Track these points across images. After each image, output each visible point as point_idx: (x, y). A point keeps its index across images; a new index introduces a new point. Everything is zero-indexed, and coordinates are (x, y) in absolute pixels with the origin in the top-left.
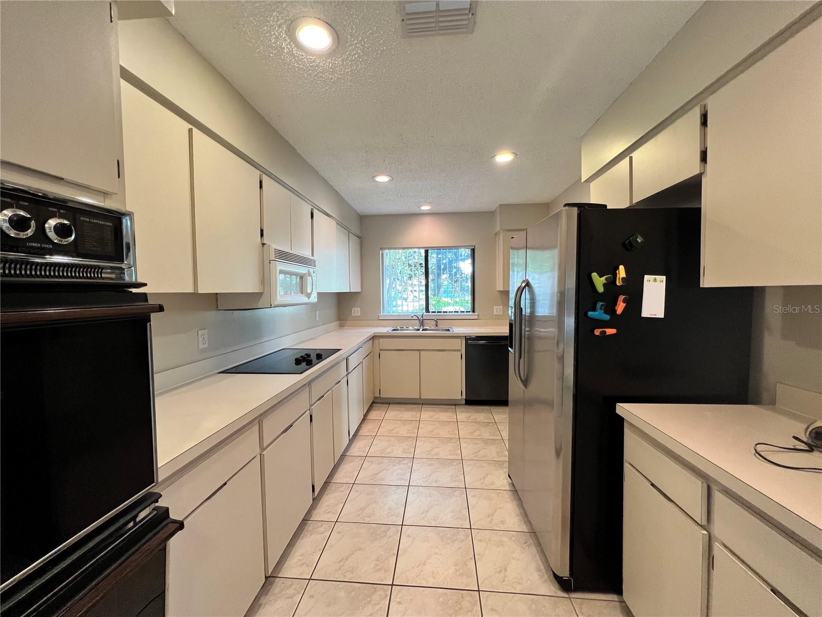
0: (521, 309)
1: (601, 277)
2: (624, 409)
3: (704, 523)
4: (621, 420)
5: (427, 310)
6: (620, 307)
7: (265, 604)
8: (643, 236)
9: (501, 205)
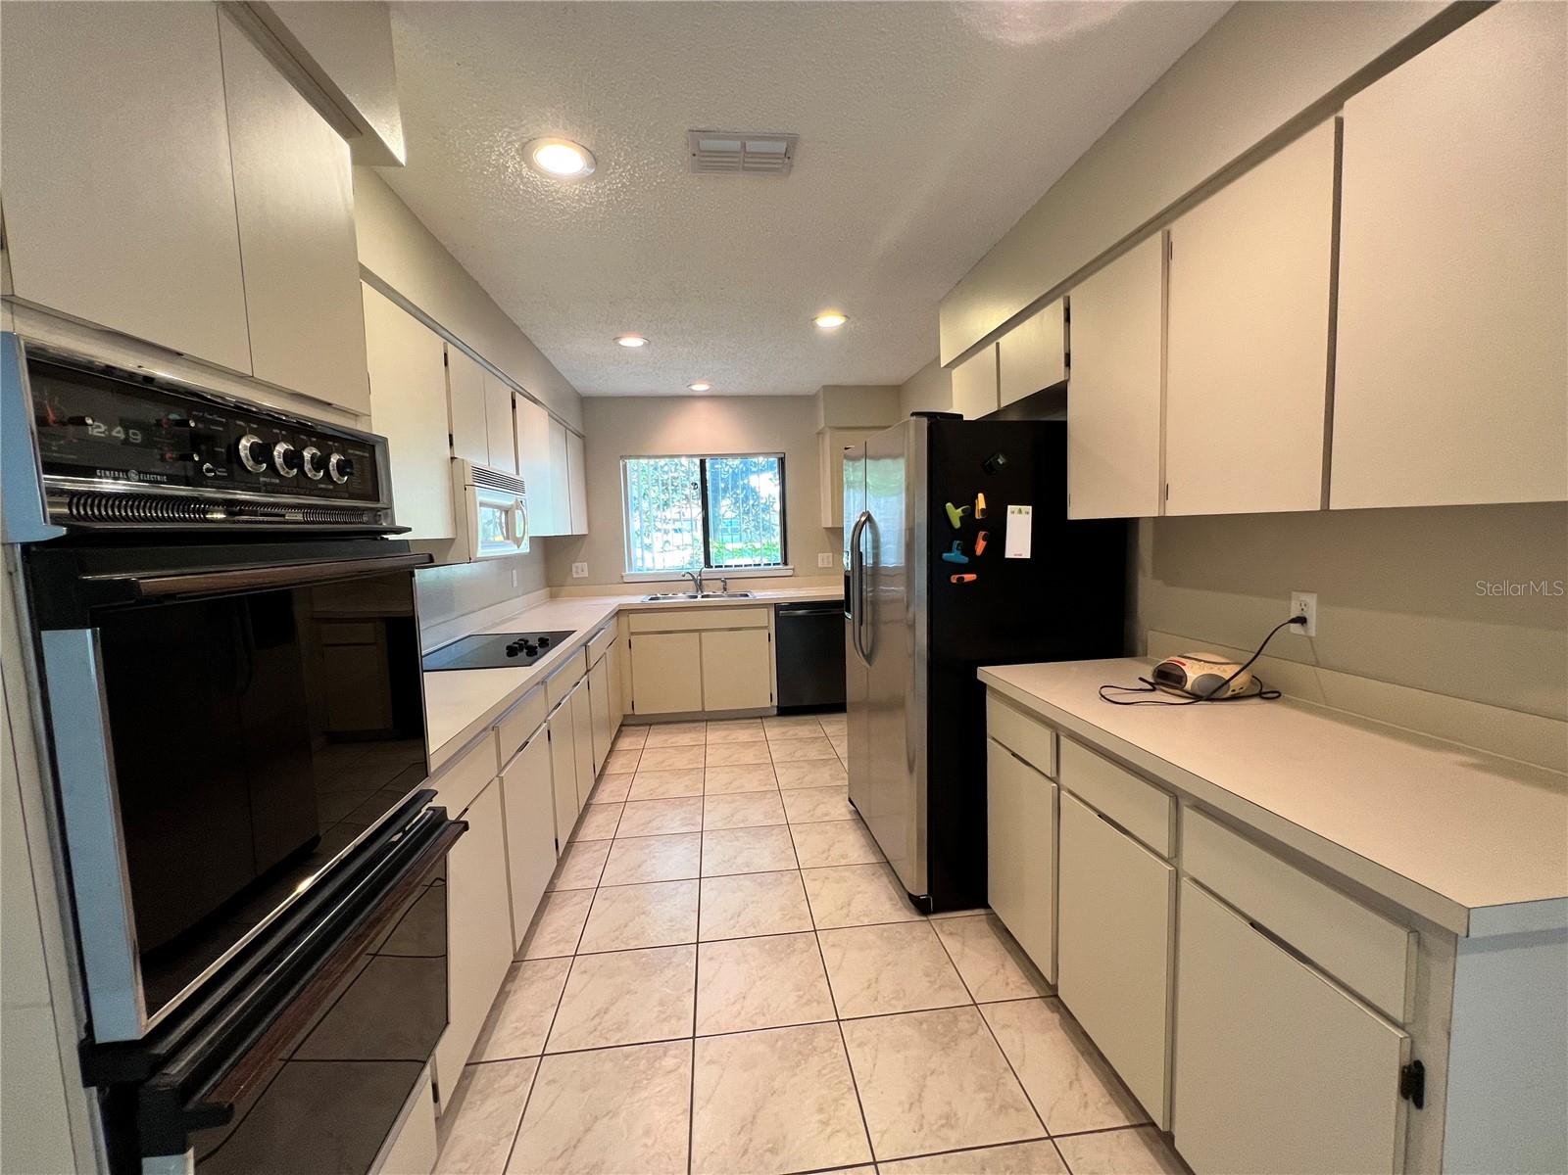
0: (861, 554)
1: (957, 508)
2: (989, 674)
3: (1054, 775)
4: (983, 686)
5: (707, 563)
6: (980, 546)
7: (515, 991)
8: (1005, 456)
9: (824, 387)
